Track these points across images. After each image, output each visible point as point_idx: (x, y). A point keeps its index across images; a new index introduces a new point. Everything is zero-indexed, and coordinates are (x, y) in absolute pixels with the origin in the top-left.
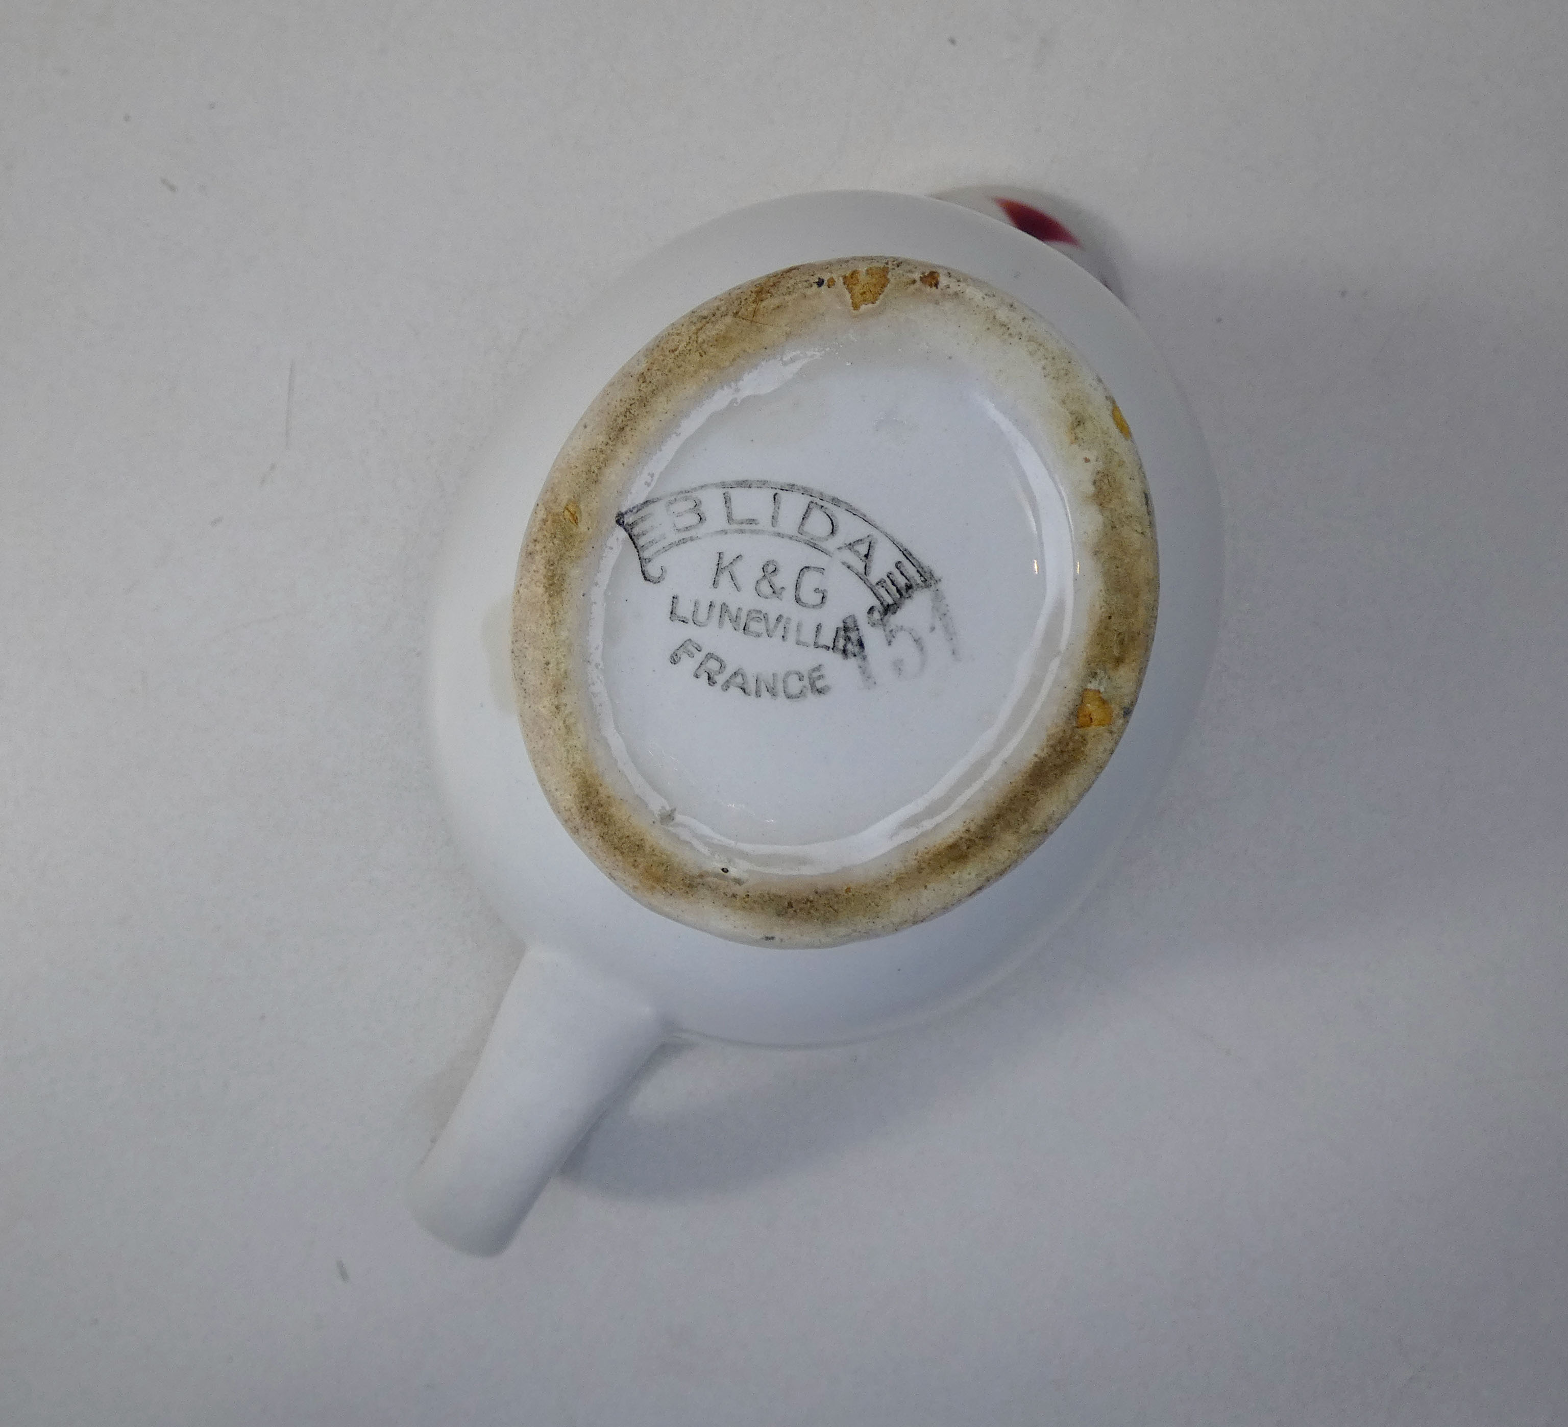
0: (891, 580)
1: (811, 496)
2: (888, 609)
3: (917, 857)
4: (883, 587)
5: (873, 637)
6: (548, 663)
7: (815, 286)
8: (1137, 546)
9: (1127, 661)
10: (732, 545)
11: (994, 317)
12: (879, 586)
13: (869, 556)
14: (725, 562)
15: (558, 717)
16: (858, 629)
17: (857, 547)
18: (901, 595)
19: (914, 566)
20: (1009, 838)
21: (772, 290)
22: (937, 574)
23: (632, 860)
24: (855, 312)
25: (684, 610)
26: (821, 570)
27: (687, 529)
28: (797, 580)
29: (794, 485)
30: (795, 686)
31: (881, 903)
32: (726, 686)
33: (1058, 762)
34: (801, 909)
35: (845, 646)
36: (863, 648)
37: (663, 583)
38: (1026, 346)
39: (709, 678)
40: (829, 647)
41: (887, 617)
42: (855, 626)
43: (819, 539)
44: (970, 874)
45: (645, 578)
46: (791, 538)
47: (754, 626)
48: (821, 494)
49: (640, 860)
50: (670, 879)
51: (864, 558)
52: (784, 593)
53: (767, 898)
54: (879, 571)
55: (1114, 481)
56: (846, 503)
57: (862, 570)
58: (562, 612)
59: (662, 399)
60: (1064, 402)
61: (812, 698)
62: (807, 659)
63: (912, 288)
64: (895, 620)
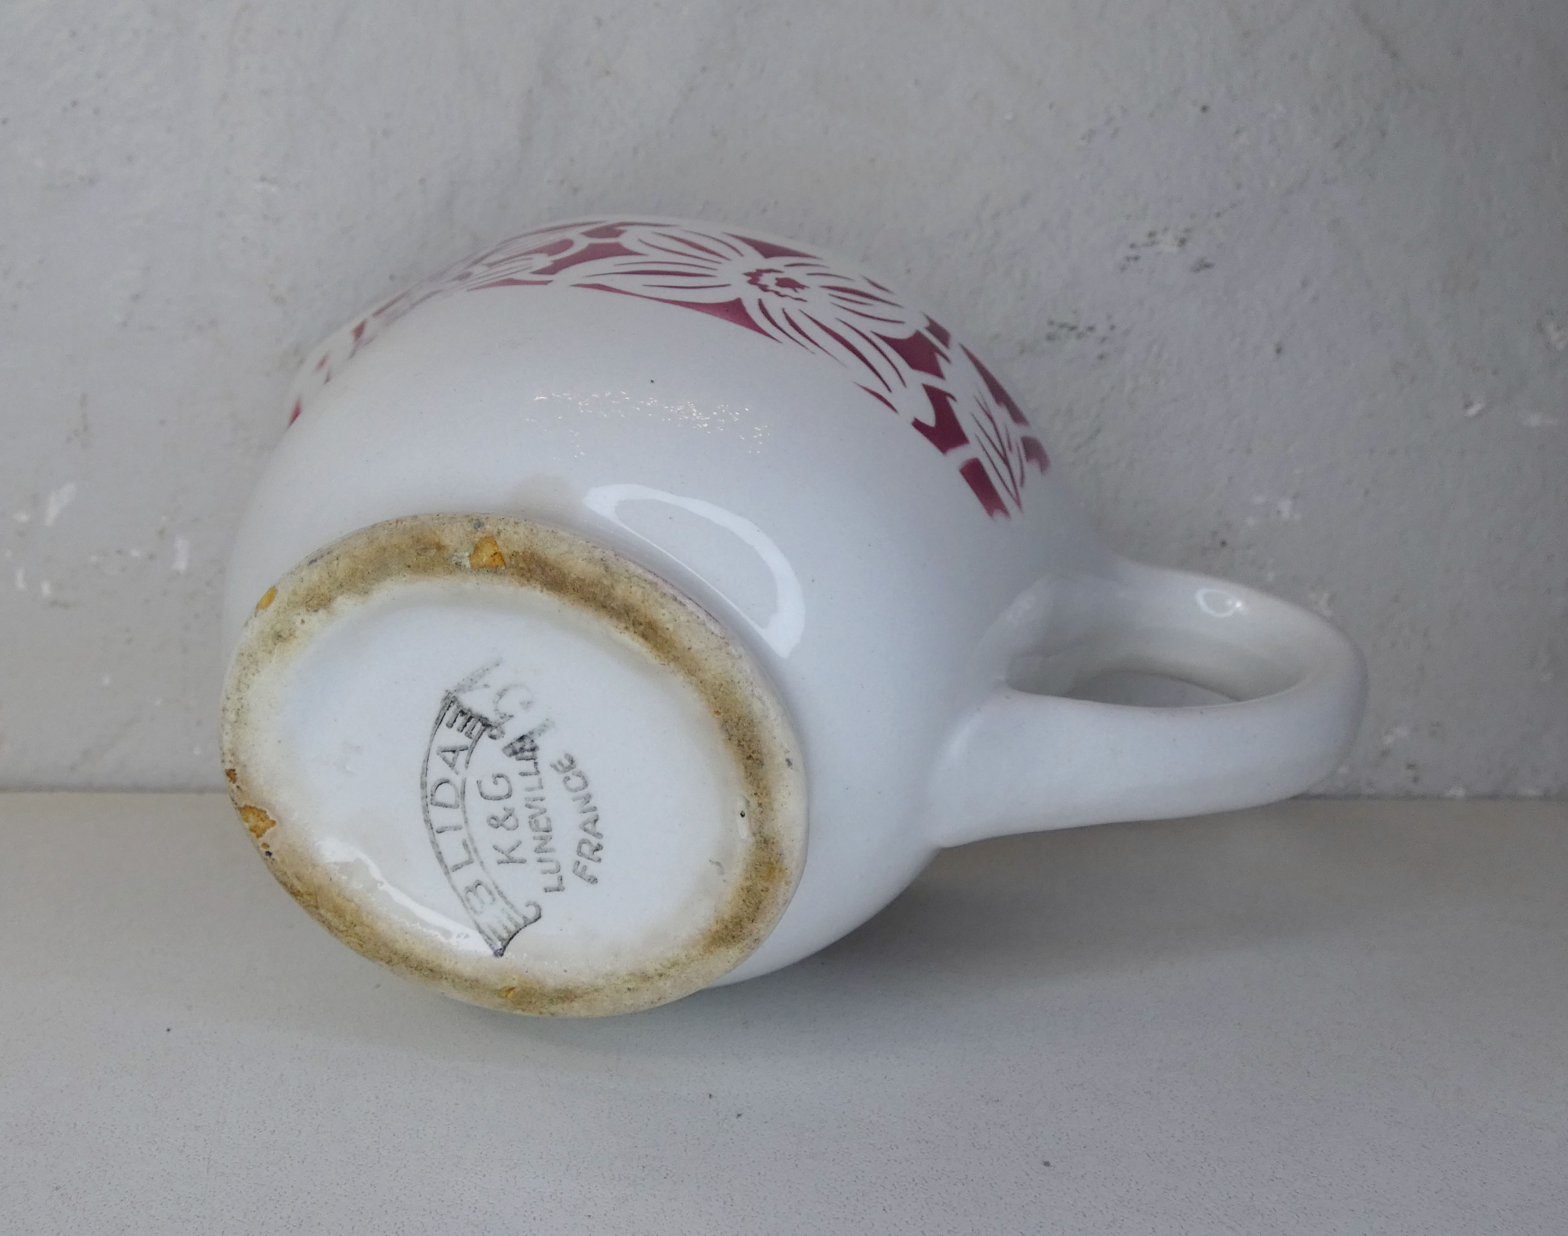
0: (463, 728)
1: (427, 805)
2: (486, 725)
3: (666, 663)
4: (471, 733)
5: (512, 731)
6: (629, 989)
7: (272, 856)
8: (348, 560)
9: (437, 540)
10: (490, 857)
11: (236, 722)
12: (472, 736)
13: (453, 750)
14: (503, 857)
15: (668, 973)
16: (511, 744)
17: (451, 760)
18: (471, 717)
19: (445, 713)
20: (620, 591)
21: (289, 886)
22: (443, 694)
23: (762, 893)
24: (277, 822)
25: (553, 881)
26: (479, 783)
27: (490, 893)
28: (494, 800)
29: (425, 821)
30: (576, 782)
31: (718, 682)
32: (599, 835)
33: (539, 571)
34: (749, 748)
35: (528, 751)
36: (524, 736)
37: (539, 903)
38: (244, 692)
39: (597, 850)
40: (535, 763)
41: (493, 724)
42: (510, 747)
43: (456, 790)
44: (664, 615)
45: (540, 917)
46: (465, 812)
47: (543, 824)
48: (423, 798)
49: (760, 887)
50: (767, 860)
51: (456, 753)
52: (508, 807)
53: (751, 778)
54: (460, 739)
55: (308, 595)
56: (421, 777)
57: (466, 752)
58: (585, 987)
59: (397, 946)
60: (270, 652)
61: (580, 766)
62: (552, 779)
63: (243, 787)
64: (493, 718)
